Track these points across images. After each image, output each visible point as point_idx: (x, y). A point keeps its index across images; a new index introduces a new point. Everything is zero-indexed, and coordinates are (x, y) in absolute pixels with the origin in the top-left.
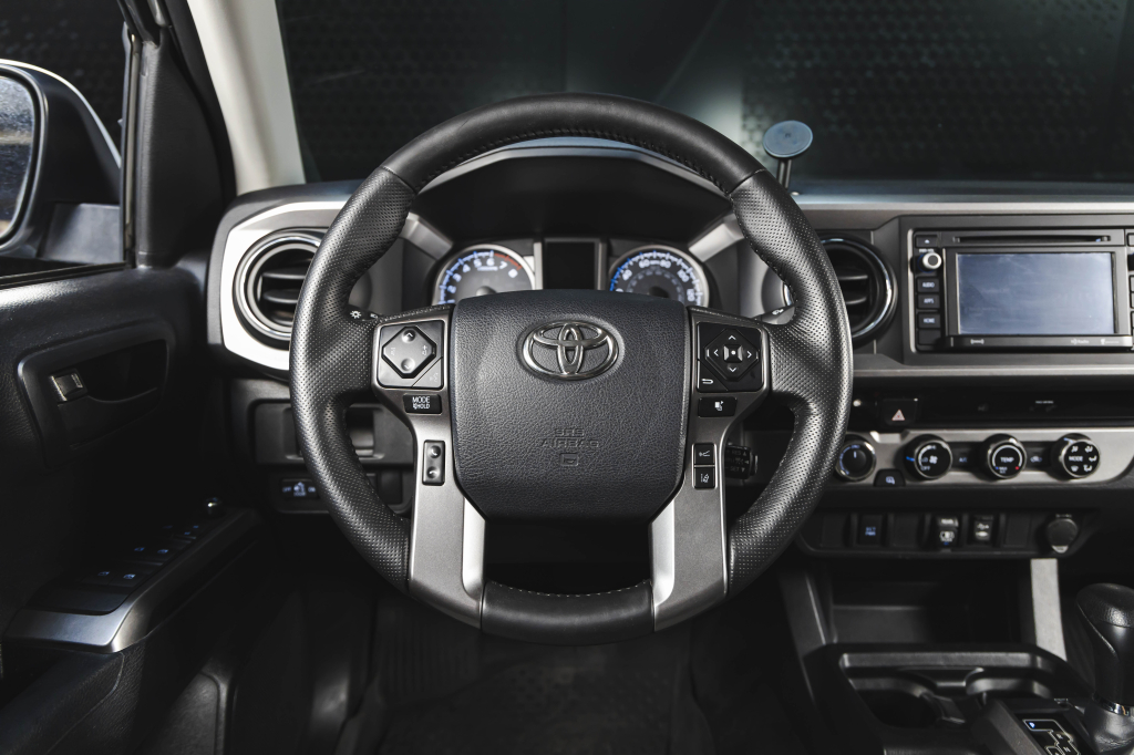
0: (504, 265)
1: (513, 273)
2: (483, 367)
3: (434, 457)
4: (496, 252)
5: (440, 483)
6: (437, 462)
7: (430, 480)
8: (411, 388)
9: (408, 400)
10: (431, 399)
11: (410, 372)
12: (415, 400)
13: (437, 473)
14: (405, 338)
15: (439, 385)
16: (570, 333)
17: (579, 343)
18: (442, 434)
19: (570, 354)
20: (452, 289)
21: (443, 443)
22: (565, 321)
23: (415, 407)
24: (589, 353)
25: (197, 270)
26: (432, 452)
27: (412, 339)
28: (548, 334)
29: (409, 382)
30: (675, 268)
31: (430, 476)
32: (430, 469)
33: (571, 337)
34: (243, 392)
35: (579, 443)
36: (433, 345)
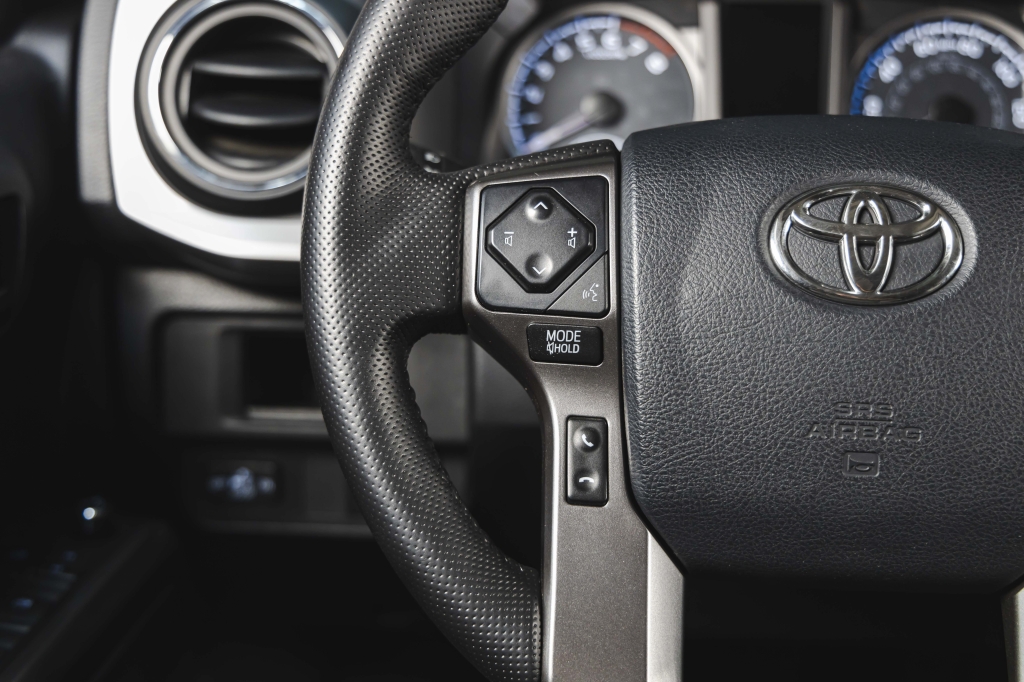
0: (638, 46)
1: (657, 64)
2: (690, 275)
3: (586, 449)
4: (625, 21)
5: (599, 500)
6: (593, 459)
7: (581, 495)
8: (545, 312)
9: (537, 337)
10: (585, 337)
11: (543, 280)
12: (551, 336)
13: (594, 481)
14: (531, 212)
15: (600, 309)
16: (865, 209)
17: (883, 230)
18: (602, 406)
19: (866, 251)
20: (534, 95)
21: (603, 421)
22: (854, 184)
23: (551, 349)
24: (904, 250)
25: (53, 51)
26: (580, 438)
27: (544, 214)
28: (822, 209)
29: (540, 300)
30: (990, 56)
31: (582, 488)
32: (581, 471)
33: (866, 217)
34: (140, 294)
35: (883, 433)
36: (590, 228)
